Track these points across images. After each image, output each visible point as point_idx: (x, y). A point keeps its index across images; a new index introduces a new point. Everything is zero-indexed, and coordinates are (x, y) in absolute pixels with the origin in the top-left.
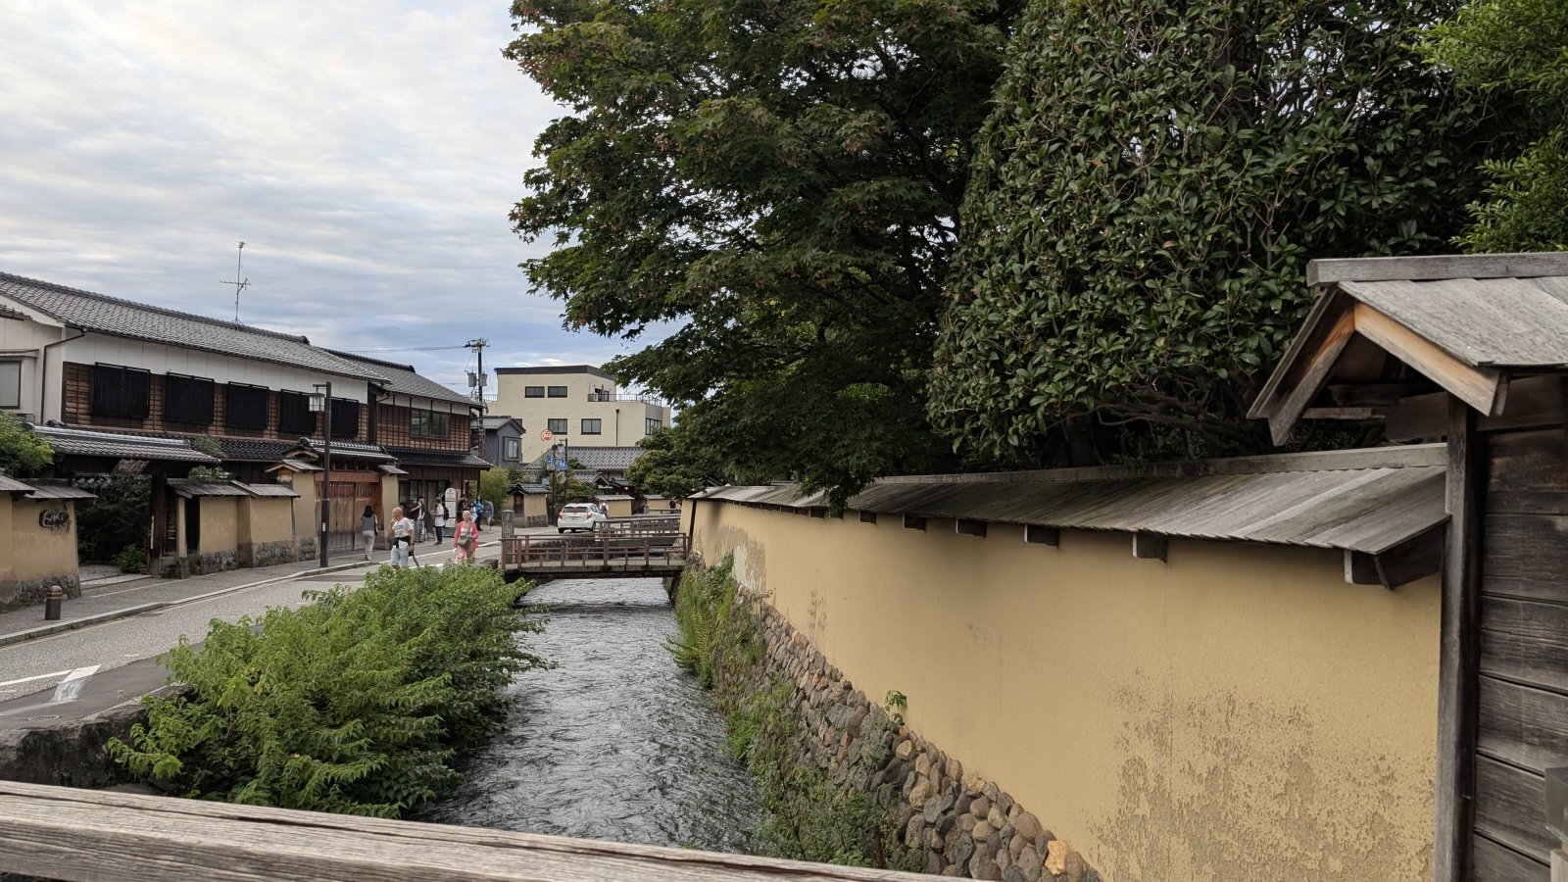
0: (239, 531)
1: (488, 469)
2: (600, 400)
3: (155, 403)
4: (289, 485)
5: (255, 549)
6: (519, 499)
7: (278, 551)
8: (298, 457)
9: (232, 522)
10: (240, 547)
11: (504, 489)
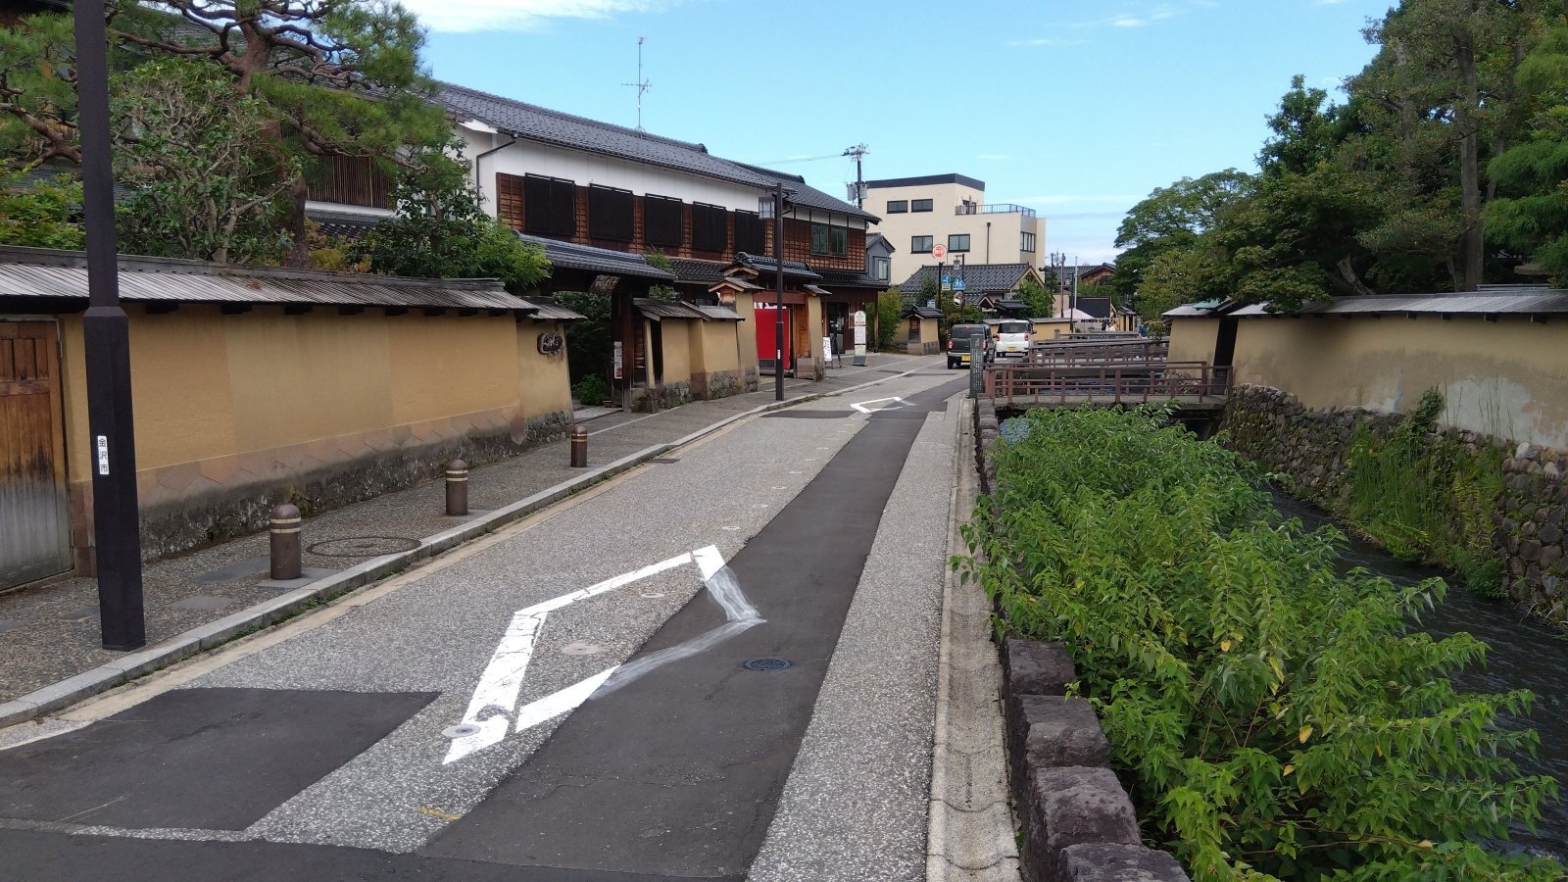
0: (691, 359)
1: (885, 290)
2: (968, 213)
3: (581, 220)
4: (731, 306)
5: (708, 379)
6: (914, 323)
7: (727, 382)
8: (736, 275)
9: (685, 348)
10: (693, 377)
11: (897, 312)
